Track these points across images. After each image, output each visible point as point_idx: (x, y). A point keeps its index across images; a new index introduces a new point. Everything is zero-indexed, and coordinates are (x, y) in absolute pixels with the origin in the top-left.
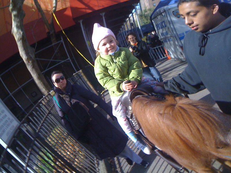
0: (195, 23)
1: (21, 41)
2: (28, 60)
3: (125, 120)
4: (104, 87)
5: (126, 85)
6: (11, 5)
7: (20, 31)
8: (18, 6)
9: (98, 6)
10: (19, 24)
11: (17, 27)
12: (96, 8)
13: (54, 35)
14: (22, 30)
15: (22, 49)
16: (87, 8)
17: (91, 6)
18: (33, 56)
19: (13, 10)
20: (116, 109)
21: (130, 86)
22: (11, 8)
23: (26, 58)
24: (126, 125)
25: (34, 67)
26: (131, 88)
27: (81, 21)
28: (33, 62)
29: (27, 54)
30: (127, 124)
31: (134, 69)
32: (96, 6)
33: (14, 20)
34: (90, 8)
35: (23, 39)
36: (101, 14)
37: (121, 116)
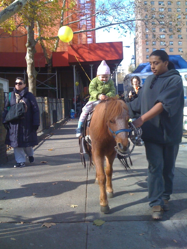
0: (156, 69)
1: (31, 65)
2: (31, 76)
3: (85, 115)
4: (90, 93)
5: (103, 96)
6: (27, 43)
7: (31, 60)
8: (33, 46)
9: (89, 58)
10: (31, 56)
11: (30, 57)
12: (87, 60)
13: (51, 68)
14: (33, 60)
15: (30, 69)
16: (80, 58)
17: (84, 57)
18: (35, 76)
19: (28, 46)
20: (87, 106)
21: (104, 97)
22: (27, 45)
23: (31, 75)
24: (83, 117)
25: (33, 82)
26: (103, 98)
27: (74, 66)
28: (34, 79)
29: (32, 73)
30: (85, 117)
31: (111, 92)
32: (87, 58)
33: (29, 52)
34: (82, 58)
35: (32, 65)
36: (90, 65)
37: (86, 111)
